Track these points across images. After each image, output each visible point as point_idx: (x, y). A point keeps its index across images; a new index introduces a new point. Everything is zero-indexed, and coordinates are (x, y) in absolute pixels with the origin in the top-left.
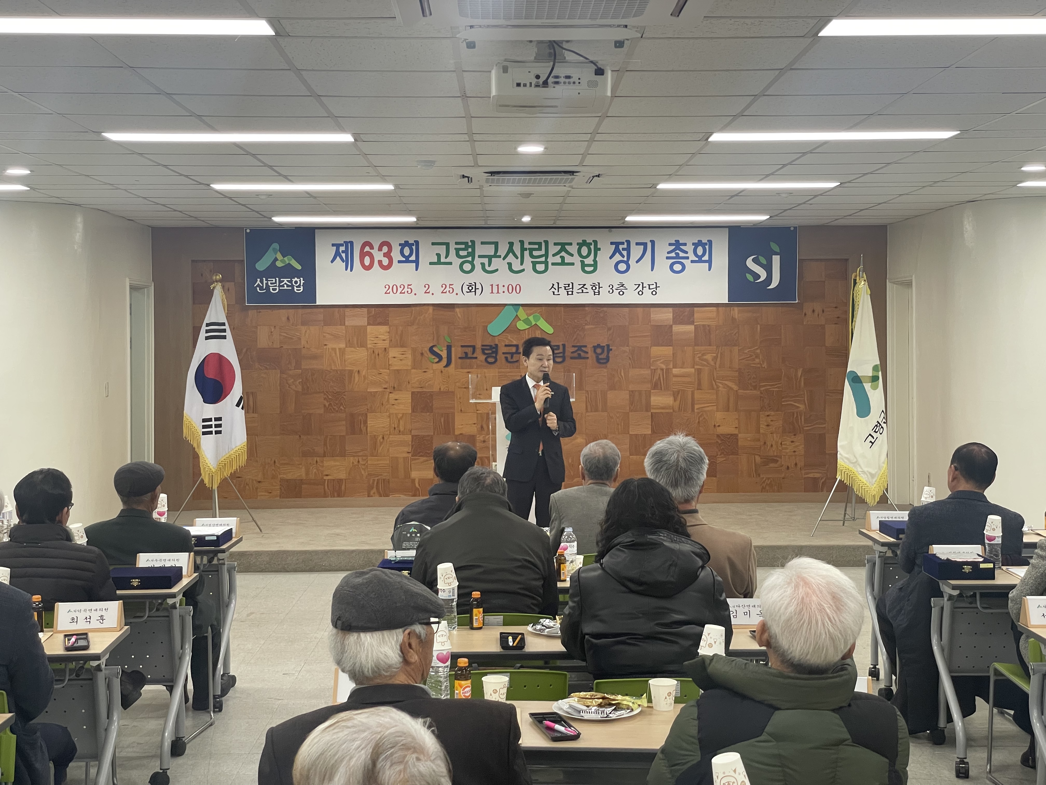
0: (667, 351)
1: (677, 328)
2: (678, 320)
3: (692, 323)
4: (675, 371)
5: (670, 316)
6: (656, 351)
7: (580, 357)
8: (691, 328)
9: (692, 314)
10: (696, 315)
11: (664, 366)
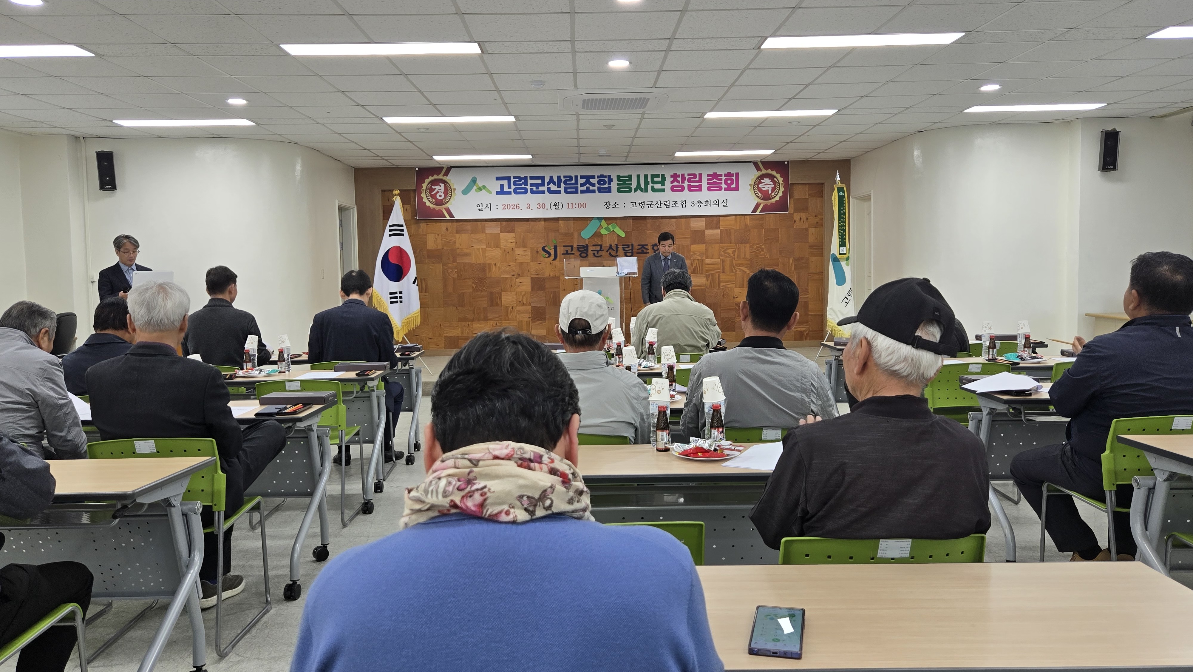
0: (702, 247)
1: (708, 232)
2: (709, 226)
3: (718, 228)
4: (707, 261)
5: (704, 224)
6: (694, 247)
7: (643, 253)
8: (718, 231)
9: (718, 222)
10: (721, 223)
11: (699, 258)
